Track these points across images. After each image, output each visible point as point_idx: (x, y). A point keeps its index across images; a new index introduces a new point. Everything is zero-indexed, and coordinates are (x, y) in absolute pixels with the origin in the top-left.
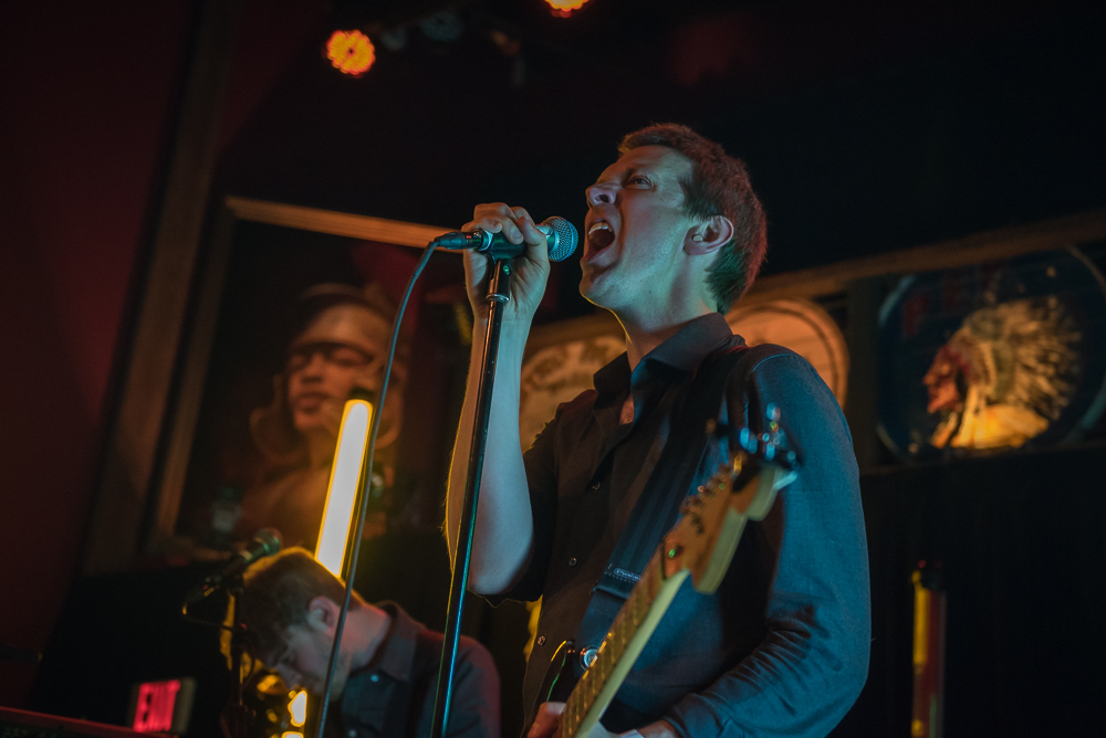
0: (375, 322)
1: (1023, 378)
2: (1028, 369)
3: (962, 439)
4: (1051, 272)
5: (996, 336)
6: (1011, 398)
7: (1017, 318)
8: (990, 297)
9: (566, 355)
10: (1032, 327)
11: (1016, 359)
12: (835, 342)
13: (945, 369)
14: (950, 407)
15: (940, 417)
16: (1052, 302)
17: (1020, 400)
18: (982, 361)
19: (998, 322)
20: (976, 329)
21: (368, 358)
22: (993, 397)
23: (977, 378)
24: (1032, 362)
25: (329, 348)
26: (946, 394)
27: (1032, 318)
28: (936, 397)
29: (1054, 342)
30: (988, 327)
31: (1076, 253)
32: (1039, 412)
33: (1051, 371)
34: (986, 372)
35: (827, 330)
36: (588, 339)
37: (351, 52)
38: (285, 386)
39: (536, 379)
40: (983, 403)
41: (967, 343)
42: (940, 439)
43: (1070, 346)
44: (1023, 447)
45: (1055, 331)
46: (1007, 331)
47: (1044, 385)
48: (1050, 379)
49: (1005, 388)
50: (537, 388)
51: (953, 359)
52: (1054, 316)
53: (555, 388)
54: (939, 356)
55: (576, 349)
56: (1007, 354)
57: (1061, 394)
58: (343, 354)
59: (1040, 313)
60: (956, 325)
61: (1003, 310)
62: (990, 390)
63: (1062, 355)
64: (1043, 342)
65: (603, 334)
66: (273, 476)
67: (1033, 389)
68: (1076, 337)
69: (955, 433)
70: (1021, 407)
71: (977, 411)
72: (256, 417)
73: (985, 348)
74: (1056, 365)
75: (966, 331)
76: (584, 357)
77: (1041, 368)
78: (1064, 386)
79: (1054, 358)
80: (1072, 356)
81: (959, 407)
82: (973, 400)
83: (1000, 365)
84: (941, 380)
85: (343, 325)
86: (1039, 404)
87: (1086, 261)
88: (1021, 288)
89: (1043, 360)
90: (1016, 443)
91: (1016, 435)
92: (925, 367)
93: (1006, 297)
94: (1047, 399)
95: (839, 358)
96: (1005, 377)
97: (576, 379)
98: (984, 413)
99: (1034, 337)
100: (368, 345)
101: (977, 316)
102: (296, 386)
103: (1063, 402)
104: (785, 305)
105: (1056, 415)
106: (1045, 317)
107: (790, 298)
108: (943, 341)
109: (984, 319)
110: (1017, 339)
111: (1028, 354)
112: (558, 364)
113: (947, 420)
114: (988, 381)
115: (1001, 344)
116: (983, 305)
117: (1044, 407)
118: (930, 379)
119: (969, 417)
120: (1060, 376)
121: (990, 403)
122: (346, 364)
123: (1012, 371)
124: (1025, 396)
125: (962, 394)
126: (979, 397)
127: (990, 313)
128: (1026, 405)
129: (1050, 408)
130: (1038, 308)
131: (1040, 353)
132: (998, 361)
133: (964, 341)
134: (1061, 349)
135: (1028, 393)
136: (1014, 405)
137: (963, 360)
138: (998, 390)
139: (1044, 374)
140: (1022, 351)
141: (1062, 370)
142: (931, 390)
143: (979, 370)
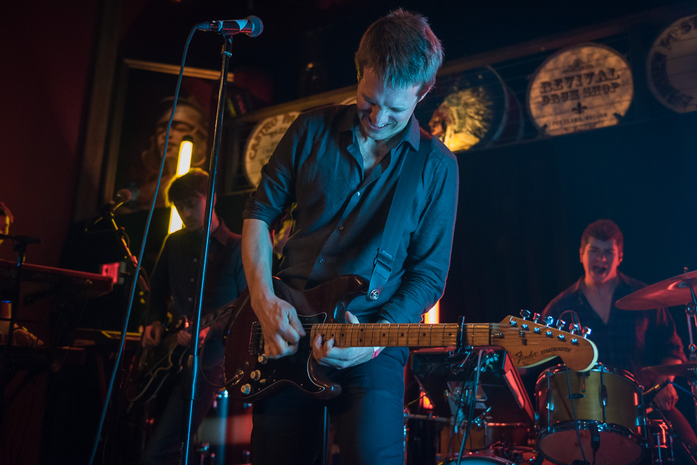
0: (194, 112)
1: (469, 121)
2: (471, 117)
4: (480, 77)
5: (458, 105)
6: (464, 130)
7: (467, 97)
8: (455, 88)
9: (276, 120)
10: (473, 100)
11: (466, 114)
13: (437, 119)
14: (439, 135)
16: (481, 89)
17: (468, 130)
18: (453, 116)
19: (459, 99)
20: (450, 102)
21: (192, 128)
22: (457, 130)
23: (450, 122)
24: (472, 115)
26: (438, 130)
27: (473, 96)
28: (434, 131)
29: (482, 105)
30: (455, 101)
31: (490, 68)
32: (476, 135)
33: (480, 118)
34: (454, 119)
36: (286, 113)
38: (156, 140)
39: (264, 131)
40: (453, 132)
43: (488, 107)
44: (470, 150)
46: (462, 102)
47: (478, 124)
48: (480, 121)
49: (462, 125)
50: (264, 135)
51: (440, 115)
52: (481, 95)
53: (272, 134)
54: (434, 115)
55: (281, 118)
56: (462, 112)
57: (485, 127)
58: (180, 126)
59: (476, 94)
60: (441, 101)
61: (461, 93)
62: (456, 127)
63: (484, 111)
64: (477, 106)
65: (291, 111)
67: (473, 126)
68: (490, 103)
70: (468, 133)
71: (450, 136)
72: (144, 154)
73: (454, 109)
74: (482, 115)
75: (445, 103)
76: (284, 122)
77: (476, 117)
78: (485, 124)
79: (482, 112)
80: (489, 111)
81: (443, 135)
82: (449, 131)
83: (460, 117)
84: (436, 124)
85: (179, 114)
86: (476, 132)
87: (494, 71)
88: (468, 84)
89: (477, 114)
90: (467, 148)
91: (466, 145)
92: (429, 119)
93: (462, 88)
94: (479, 129)
96: (462, 121)
97: (281, 130)
98: (453, 136)
99: (473, 104)
100: (191, 122)
101: (450, 97)
102: (161, 141)
103: (485, 130)
105: (483, 136)
106: (478, 96)
108: (437, 108)
109: (453, 98)
110: (466, 105)
111: (471, 111)
112: (273, 125)
114: (455, 123)
115: (460, 108)
116: (452, 92)
117: (477, 133)
118: (431, 124)
119: (447, 139)
120: (484, 120)
121: (456, 132)
122: (181, 130)
123: (465, 117)
124: (470, 129)
125: (444, 129)
126: (451, 130)
127: (455, 95)
128: (470, 132)
129: (480, 134)
130: (475, 92)
131: (476, 111)
132: (459, 115)
133: (445, 107)
134: (485, 109)
135: (471, 128)
136: (466, 132)
137: (445, 115)
138: (459, 127)
139: (477, 120)
140: (469, 110)
141: (485, 117)
142: (432, 128)
143: (451, 119)
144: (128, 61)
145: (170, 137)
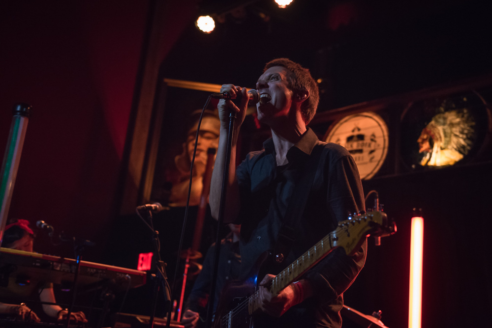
1: (454, 139)
2: (456, 136)
3: (431, 163)
4: (465, 99)
5: (444, 124)
6: (450, 147)
7: (452, 117)
8: (442, 109)
10: (458, 120)
11: (452, 132)
12: (384, 128)
13: (425, 137)
14: (427, 151)
15: (423, 155)
16: (465, 111)
17: (453, 147)
18: (439, 134)
19: (445, 119)
20: (437, 121)
21: (216, 136)
22: (443, 147)
23: (437, 140)
24: (458, 134)
25: (203, 133)
26: (426, 146)
27: (458, 117)
28: (422, 147)
29: (466, 125)
30: (441, 121)
32: (460, 152)
33: (465, 136)
34: (440, 137)
35: (381, 123)
37: (206, 24)
38: (187, 147)
40: (439, 149)
41: (434, 127)
42: (423, 163)
43: (472, 127)
44: (454, 165)
45: (466, 122)
46: (448, 122)
47: (462, 142)
48: (464, 140)
49: (448, 143)
51: (428, 133)
52: (466, 116)
54: (423, 132)
56: (448, 131)
57: (468, 145)
58: (207, 135)
59: (461, 115)
60: (430, 120)
61: (447, 114)
62: (442, 144)
63: (468, 130)
64: (462, 126)
66: (184, 180)
67: (458, 143)
68: (473, 124)
69: (429, 160)
70: (454, 150)
71: (437, 152)
72: (177, 158)
73: (440, 129)
74: (466, 134)
75: (433, 122)
77: (461, 136)
78: (469, 142)
79: (466, 132)
80: (472, 131)
81: (430, 151)
82: (436, 147)
83: (446, 136)
84: (424, 141)
85: (207, 124)
86: (460, 149)
88: (454, 106)
89: (462, 133)
90: (452, 163)
91: (451, 161)
93: (448, 109)
94: (463, 147)
95: (386, 133)
96: (448, 139)
98: (440, 152)
99: (458, 124)
100: (216, 131)
101: (437, 117)
102: (191, 147)
103: (469, 148)
104: (366, 114)
105: (466, 153)
106: (463, 116)
107: (367, 111)
108: (425, 127)
109: (440, 118)
110: (452, 125)
111: (456, 130)
113: (426, 156)
114: (441, 141)
115: (446, 127)
116: (440, 112)
117: (462, 150)
118: (420, 140)
119: (434, 154)
120: (468, 138)
121: (442, 149)
122: (208, 138)
123: (450, 137)
124: (455, 147)
125: (432, 146)
126: (438, 147)
127: (442, 115)
128: (456, 149)
129: (464, 150)
130: (459, 113)
131: (461, 130)
132: (445, 133)
133: (432, 125)
134: (468, 128)
135: (456, 145)
136: (451, 149)
137: (432, 133)
138: (445, 144)
139: (462, 138)
140: (454, 129)
141: (469, 136)
142: (420, 145)
143: (438, 137)
144: (166, 80)
145: (199, 144)
